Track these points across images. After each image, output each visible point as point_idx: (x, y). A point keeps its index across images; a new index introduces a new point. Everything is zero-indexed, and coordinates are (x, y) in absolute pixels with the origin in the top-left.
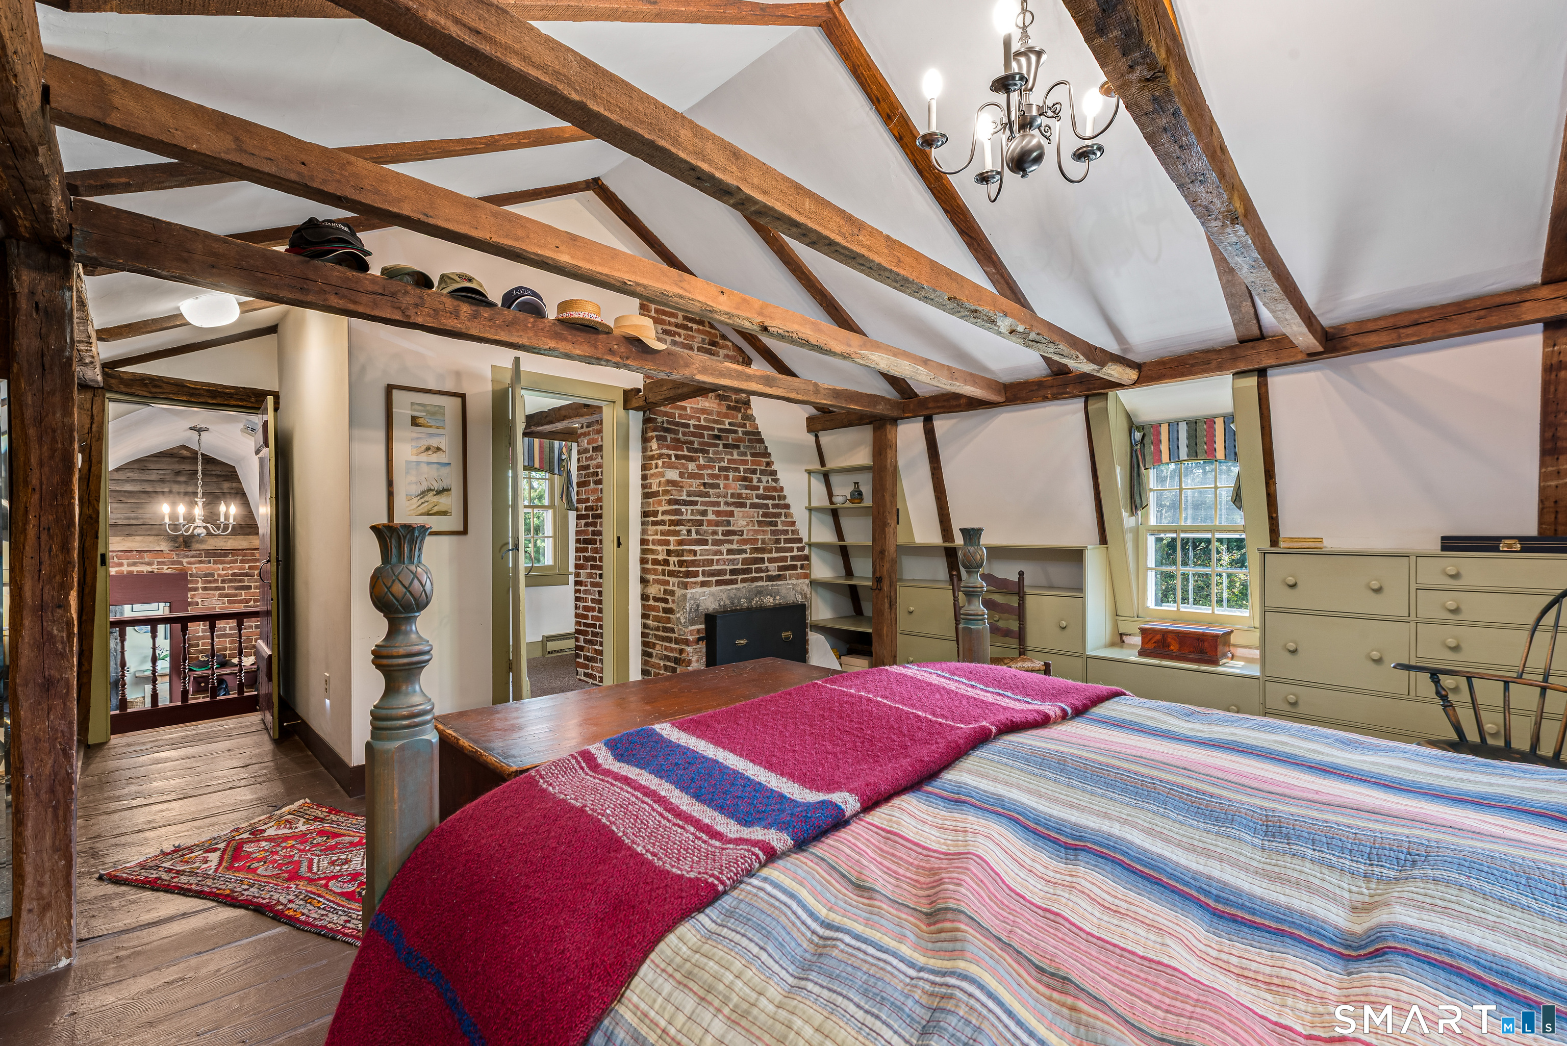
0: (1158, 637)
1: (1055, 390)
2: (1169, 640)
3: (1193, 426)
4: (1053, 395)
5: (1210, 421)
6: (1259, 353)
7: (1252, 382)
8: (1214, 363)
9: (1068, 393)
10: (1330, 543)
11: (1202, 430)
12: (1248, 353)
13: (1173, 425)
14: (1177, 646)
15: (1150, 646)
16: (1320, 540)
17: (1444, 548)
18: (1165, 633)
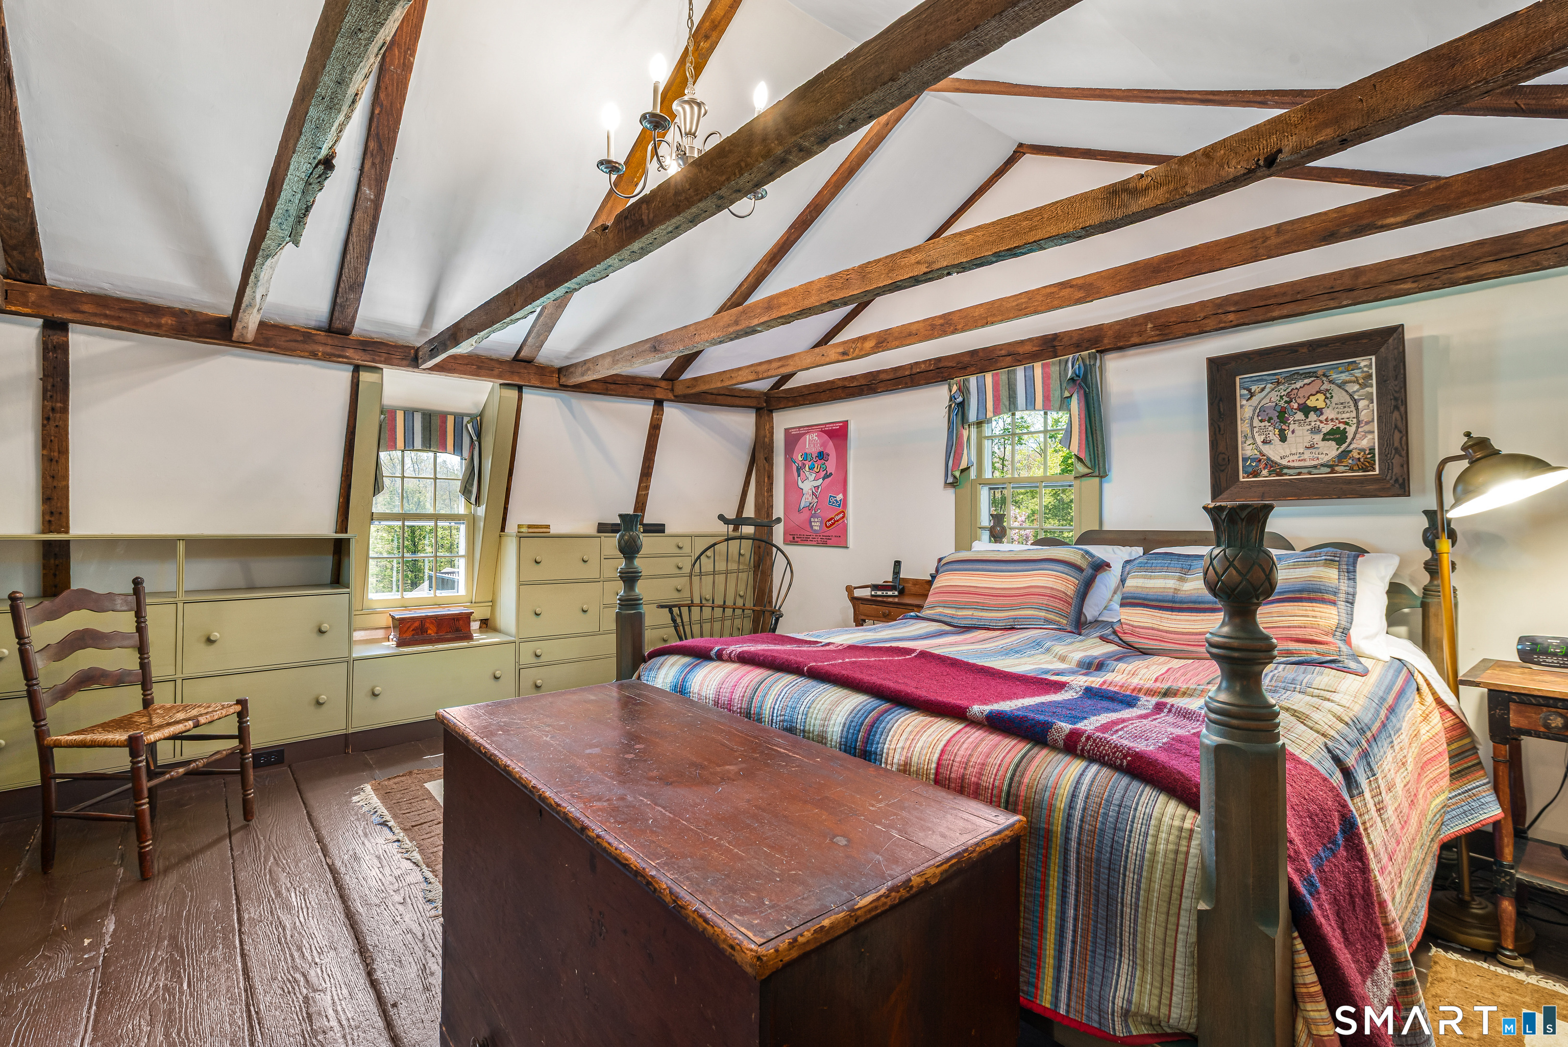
0: (417, 624)
1: (328, 349)
2: (428, 625)
3: (428, 417)
4: (324, 353)
5: (443, 416)
6: (529, 373)
7: (513, 394)
8: (496, 372)
9: (346, 357)
10: (553, 530)
11: (436, 422)
12: (522, 371)
13: (409, 413)
14: (435, 629)
15: (408, 636)
16: (548, 527)
17: (599, 531)
18: (423, 620)
